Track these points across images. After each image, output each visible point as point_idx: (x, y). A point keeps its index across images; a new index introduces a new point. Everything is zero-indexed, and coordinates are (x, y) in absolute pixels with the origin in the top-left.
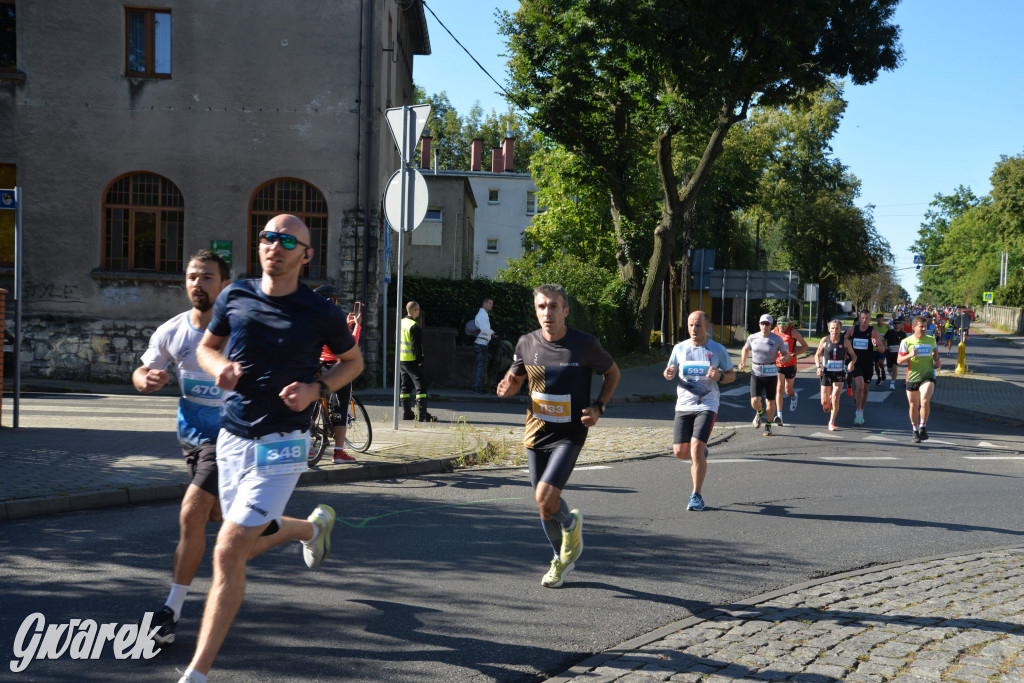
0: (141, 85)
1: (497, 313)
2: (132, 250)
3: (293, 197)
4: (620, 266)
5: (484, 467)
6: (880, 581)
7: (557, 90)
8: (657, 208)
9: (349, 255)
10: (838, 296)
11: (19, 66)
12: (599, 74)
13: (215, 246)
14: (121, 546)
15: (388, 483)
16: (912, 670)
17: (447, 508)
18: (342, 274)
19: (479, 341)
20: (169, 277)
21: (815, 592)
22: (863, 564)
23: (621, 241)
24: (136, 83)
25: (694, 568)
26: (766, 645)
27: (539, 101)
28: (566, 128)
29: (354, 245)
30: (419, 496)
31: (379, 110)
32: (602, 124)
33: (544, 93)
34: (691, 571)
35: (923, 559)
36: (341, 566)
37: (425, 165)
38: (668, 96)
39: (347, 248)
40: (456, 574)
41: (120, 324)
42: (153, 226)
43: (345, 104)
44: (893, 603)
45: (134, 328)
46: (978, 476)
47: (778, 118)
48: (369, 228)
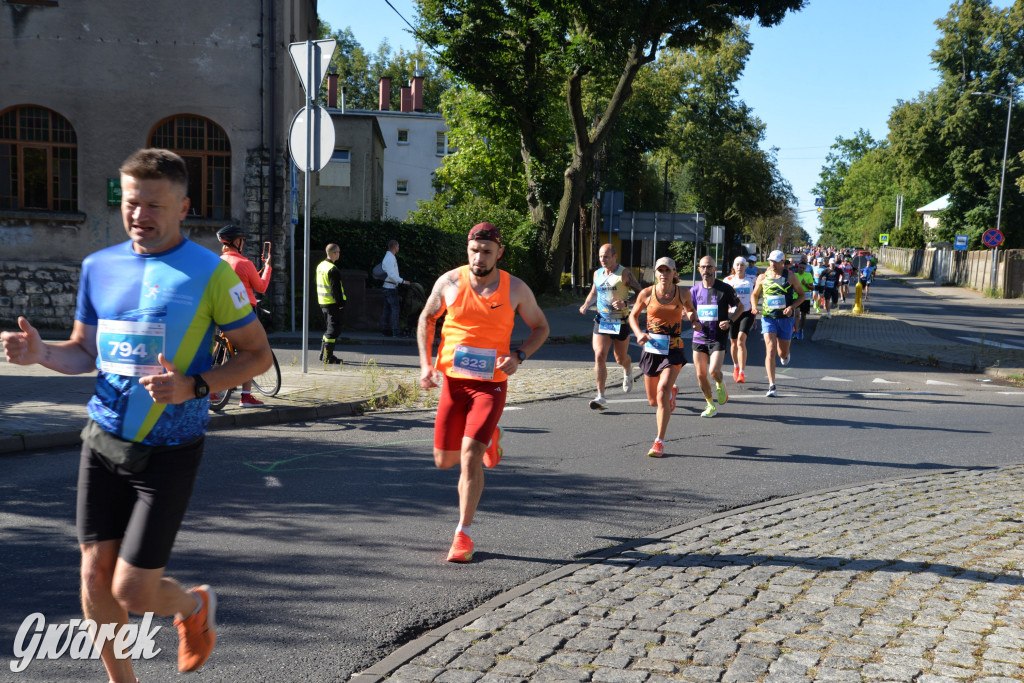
0: (25, 13)
1: (407, 255)
2: (21, 188)
3: (194, 134)
4: (531, 207)
5: (394, 410)
6: (780, 514)
7: (467, 27)
8: (567, 149)
9: (254, 195)
10: (743, 238)
12: (508, 12)
13: (112, 184)
14: (15, 494)
15: (297, 426)
16: (808, 597)
17: (356, 451)
18: (248, 215)
19: (387, 286)
20: (63, 217)
21: (719, 526)
22: (764, 497)
23: (531, 183)
24: (19, 10)
25: (603, 507)
26: (671, 577)
27: (448, 38)
28: (475, 67)
29: (259, 185)
30: (329, 440)
31: (283, 45)
32: (513, 63)
33: (452, 31)
34: (600, 510)
35: (820, 492)
36: (250, 510)
37: (332, 104)
38: (577, 36)
39: (251, 188)
40: (366, 517)
41: (11, 265)
42: (44, 163)
43: (247, 38)
44: (792, 534)
45: (27, 269)
46: (872, 411)
47: (685, 60)
48: (274, 168)
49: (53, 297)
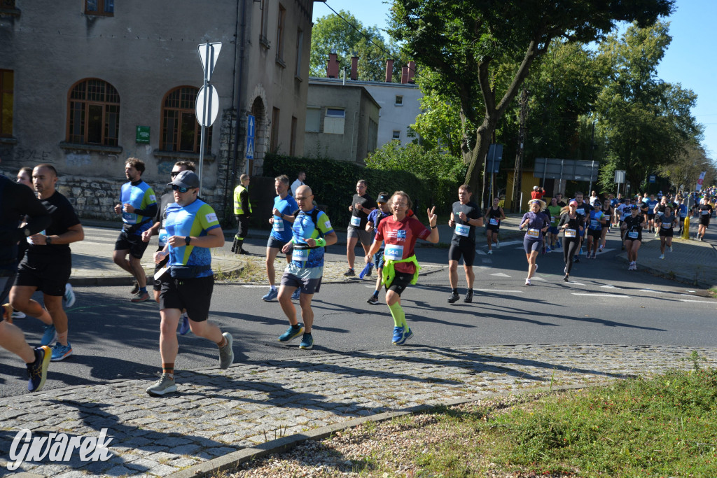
0: (94, 21)
2: (86, 130)
4: (463, 153)
7: (421, 29)
9: (226, 139)
11: (16, 5)
13: (139, 129)
18: (221, 152)
20: (109, 149)
23: (465, 136)
24: (91, 19)
27: (410, 35)
28: (428, 55)
29: (229, 133)
39: (224, 134)
41: (77, 178)
42: (100, 114)
43: (227, 37)
45: (86, 181)
48: (239, 122)
49: (100, 200)
